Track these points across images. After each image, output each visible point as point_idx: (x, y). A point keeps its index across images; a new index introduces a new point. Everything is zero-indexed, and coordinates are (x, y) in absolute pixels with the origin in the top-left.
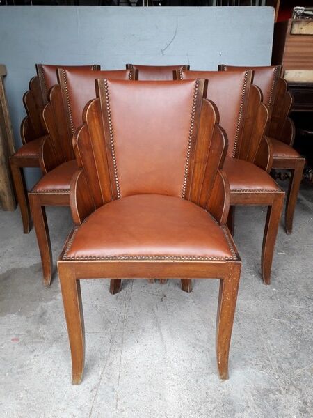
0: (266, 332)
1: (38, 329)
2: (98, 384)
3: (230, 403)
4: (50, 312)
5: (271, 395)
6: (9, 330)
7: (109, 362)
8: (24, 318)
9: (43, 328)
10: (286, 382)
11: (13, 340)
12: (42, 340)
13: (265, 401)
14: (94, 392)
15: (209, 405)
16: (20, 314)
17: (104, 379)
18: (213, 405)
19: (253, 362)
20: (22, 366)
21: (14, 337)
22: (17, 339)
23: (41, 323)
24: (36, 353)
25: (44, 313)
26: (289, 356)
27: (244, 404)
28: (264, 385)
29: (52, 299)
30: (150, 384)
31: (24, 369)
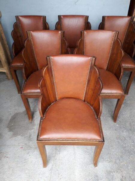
0: (112, 146)
1: (29, 143)
2: (52, 168)
3: (97, 176)
4: (32, 135)
5: (111, 173)
6: (19, 143)
7: (55, 158)
8: (23, 137)
9: (31, 143)
10: (117, 168)
11: (21, 148)
12: (31, 148)
13: (109, 176)
14: (51, 171)
15: (90, 177)
16: (22, 136)
17: (54, 166)
18: (91, 177)
19: (106, 159)
20: (25, 160)
21: (21, 146)
22: (22, 148)
23: (30, 140)
24: (29, 154)
25: (30, 136)
26: (120, 157)
27: (102, 177)
28: (109, 169)
29: (32, 129)
30: (70, 168)
31: (26, 161)
